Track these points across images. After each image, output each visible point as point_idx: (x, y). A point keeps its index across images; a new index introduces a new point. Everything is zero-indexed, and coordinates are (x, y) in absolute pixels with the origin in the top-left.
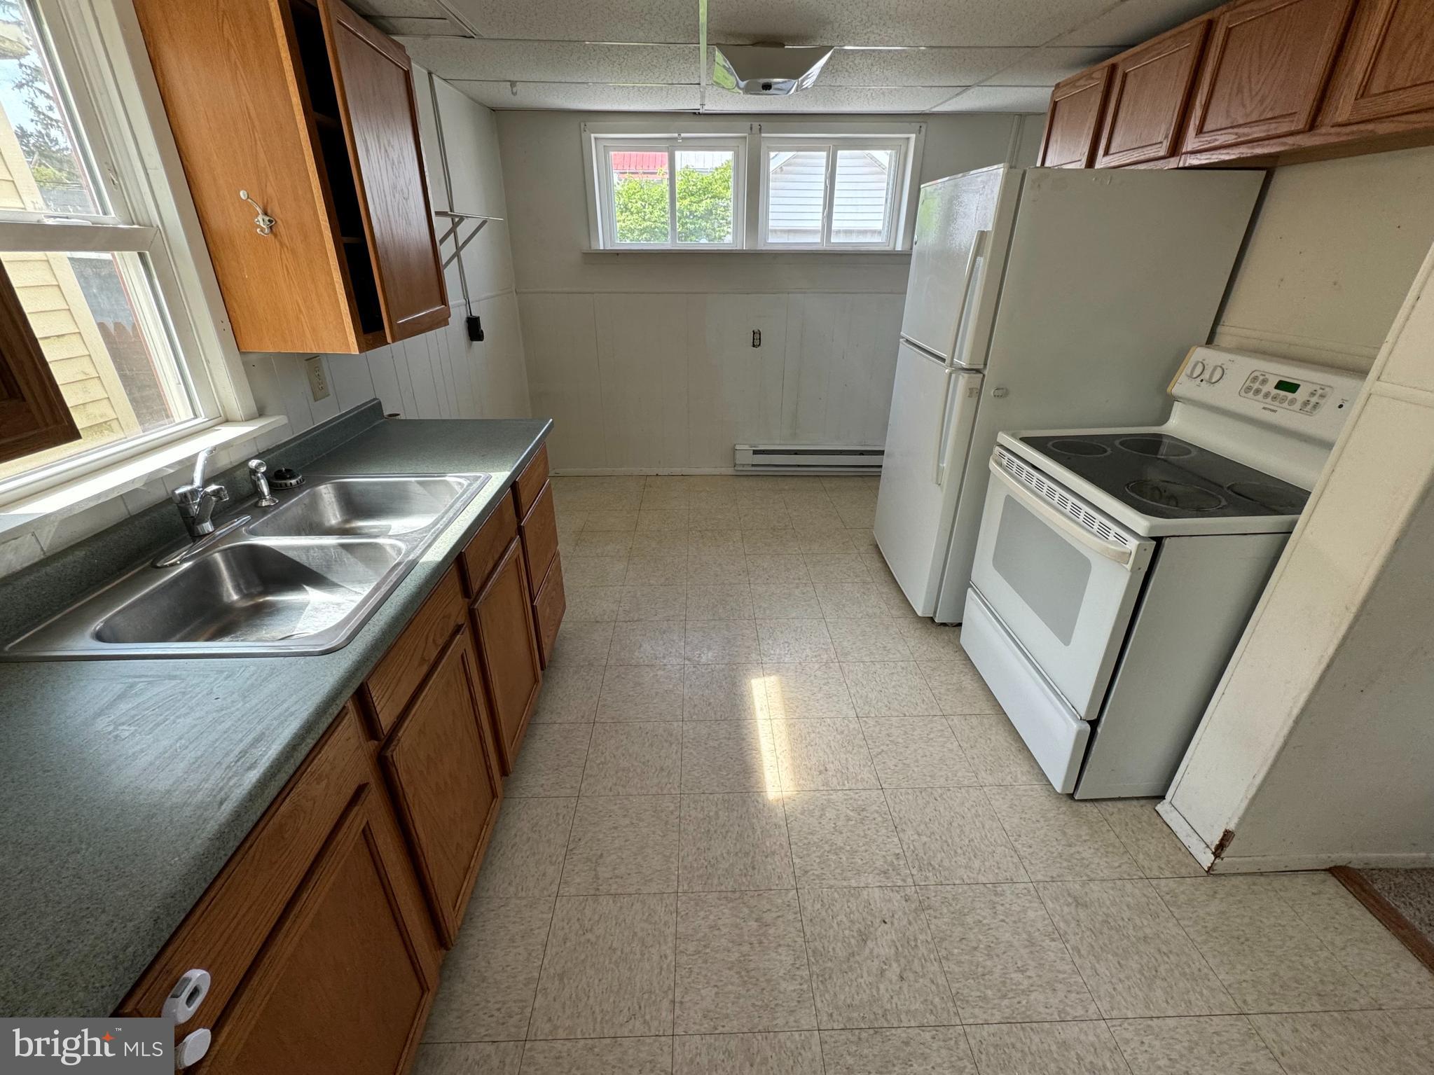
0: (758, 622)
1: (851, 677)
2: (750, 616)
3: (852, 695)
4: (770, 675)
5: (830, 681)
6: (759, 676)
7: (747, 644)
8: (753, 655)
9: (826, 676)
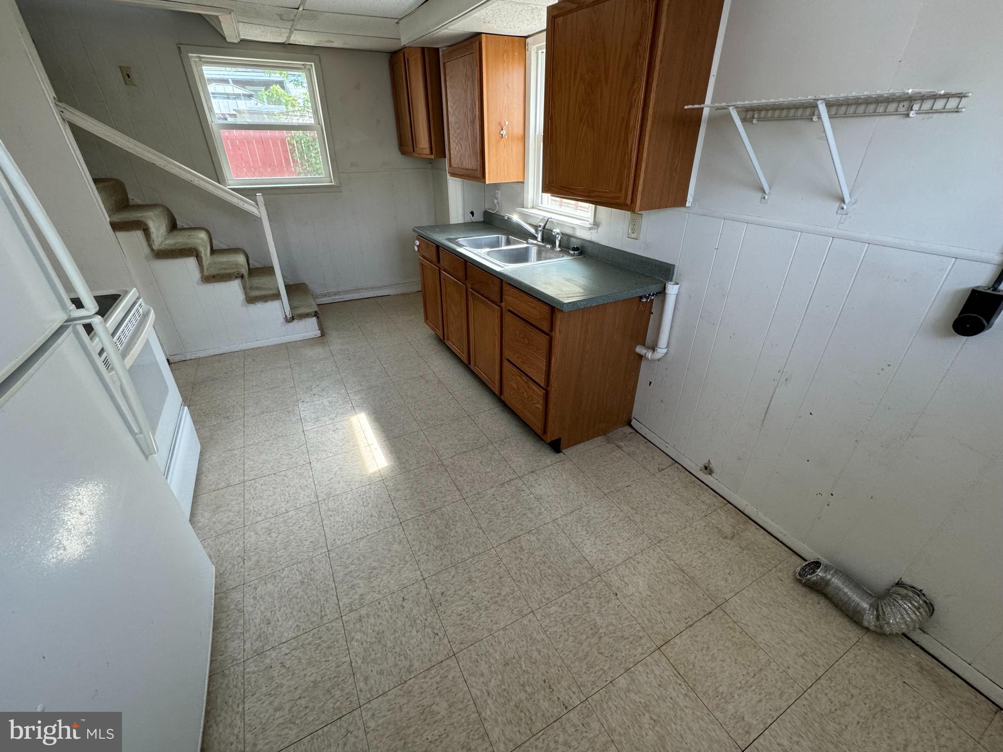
0: (397, 520)
1: (310, 491)
2: (407, 525)
3: (312, 477)
4: (375, 473)
5: (328, 483)
6: (383, 469)
7: (400, 493)
8: (391, 484)
9: (330, 486)
